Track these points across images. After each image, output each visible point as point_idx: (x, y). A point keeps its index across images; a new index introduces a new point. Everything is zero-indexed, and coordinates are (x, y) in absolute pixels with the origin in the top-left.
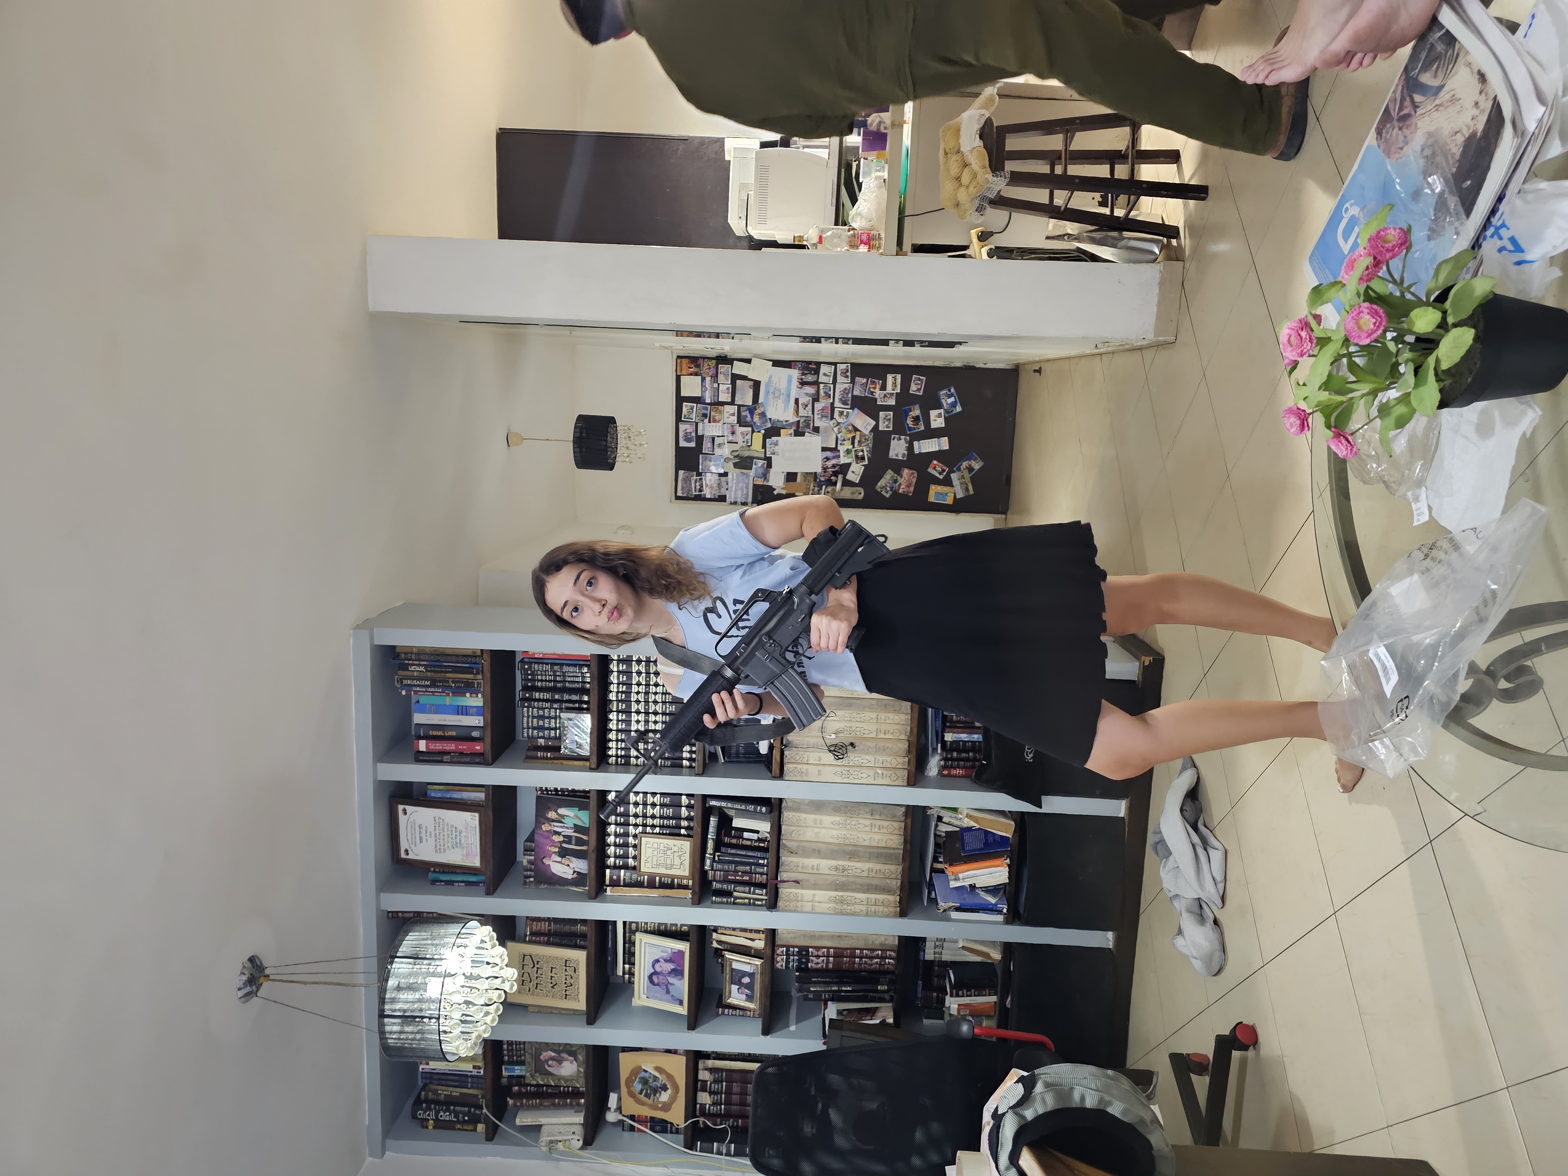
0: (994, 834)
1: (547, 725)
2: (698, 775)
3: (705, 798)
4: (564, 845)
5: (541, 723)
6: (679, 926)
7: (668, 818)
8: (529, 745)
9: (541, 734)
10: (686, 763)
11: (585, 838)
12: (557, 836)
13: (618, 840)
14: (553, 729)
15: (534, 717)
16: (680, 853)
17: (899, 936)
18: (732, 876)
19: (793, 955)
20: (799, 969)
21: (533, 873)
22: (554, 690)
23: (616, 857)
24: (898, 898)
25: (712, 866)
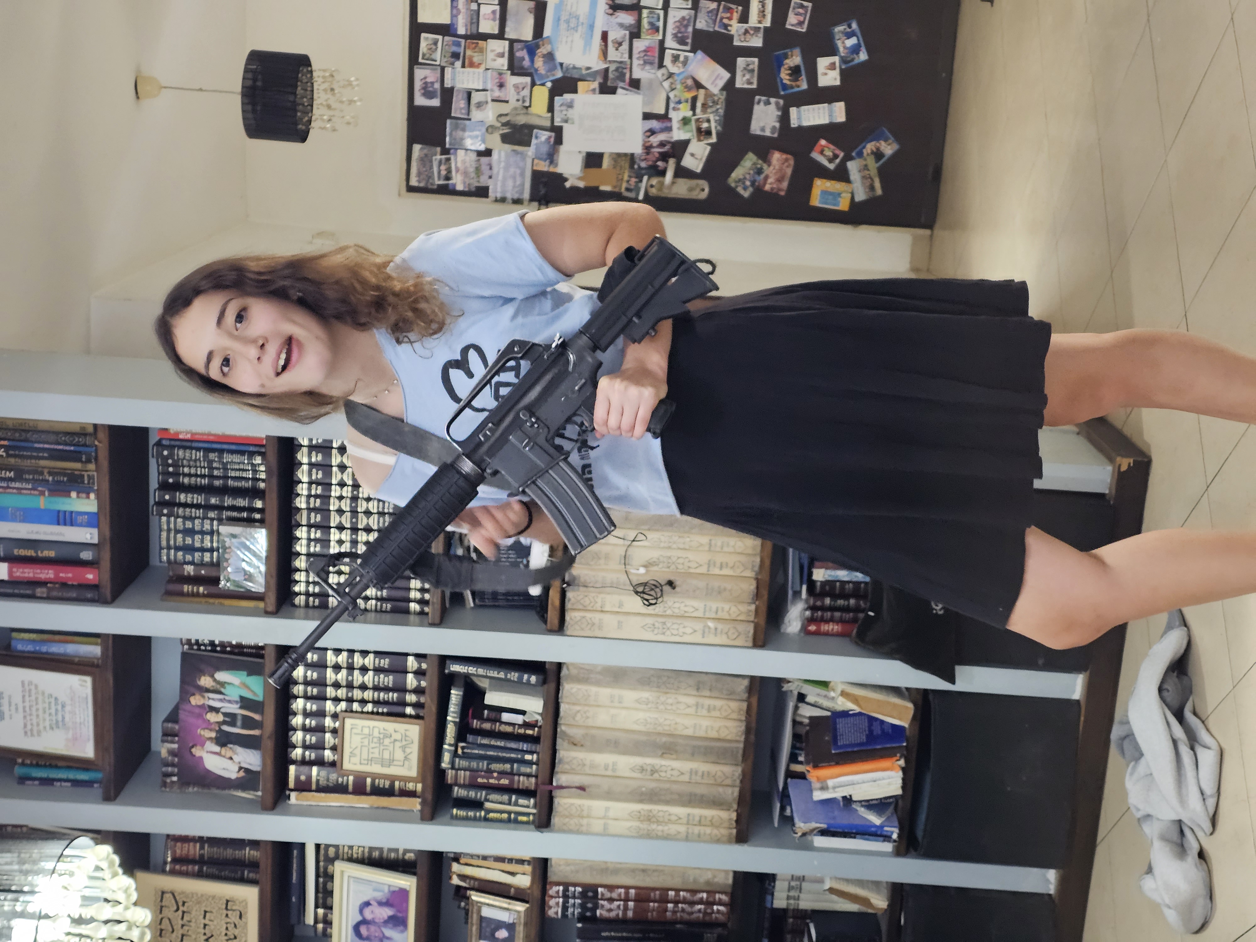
0: (882, 722)
1: (197, 545)
2: (433, 625)
3: (443, 660)
4: (226, 728)
5: (189, 541)
6: (401, 852)
7: (387, 689)
8: (171, 573)
9: (189, 558)
10: (414, 606)
11: (257, 717)
12: (214, 714)
13: (308, 721)
14: (207, 550)
15: (177, 532)
16: (404, 743)
17: (735, 873)
18: (483, 777)
19: (574, 897)
20: (582, 918)
21: (176, 770)
22: (209, 490)
23: (305, 747)
24: (734, 816)
25: (452, 763)
